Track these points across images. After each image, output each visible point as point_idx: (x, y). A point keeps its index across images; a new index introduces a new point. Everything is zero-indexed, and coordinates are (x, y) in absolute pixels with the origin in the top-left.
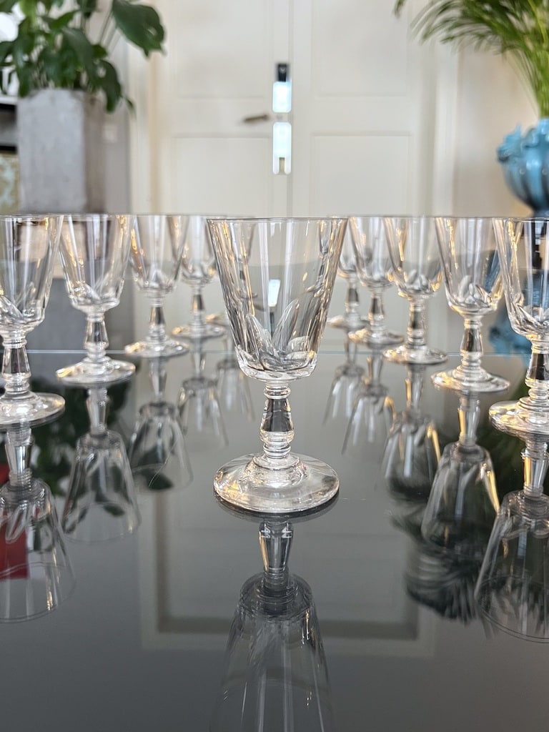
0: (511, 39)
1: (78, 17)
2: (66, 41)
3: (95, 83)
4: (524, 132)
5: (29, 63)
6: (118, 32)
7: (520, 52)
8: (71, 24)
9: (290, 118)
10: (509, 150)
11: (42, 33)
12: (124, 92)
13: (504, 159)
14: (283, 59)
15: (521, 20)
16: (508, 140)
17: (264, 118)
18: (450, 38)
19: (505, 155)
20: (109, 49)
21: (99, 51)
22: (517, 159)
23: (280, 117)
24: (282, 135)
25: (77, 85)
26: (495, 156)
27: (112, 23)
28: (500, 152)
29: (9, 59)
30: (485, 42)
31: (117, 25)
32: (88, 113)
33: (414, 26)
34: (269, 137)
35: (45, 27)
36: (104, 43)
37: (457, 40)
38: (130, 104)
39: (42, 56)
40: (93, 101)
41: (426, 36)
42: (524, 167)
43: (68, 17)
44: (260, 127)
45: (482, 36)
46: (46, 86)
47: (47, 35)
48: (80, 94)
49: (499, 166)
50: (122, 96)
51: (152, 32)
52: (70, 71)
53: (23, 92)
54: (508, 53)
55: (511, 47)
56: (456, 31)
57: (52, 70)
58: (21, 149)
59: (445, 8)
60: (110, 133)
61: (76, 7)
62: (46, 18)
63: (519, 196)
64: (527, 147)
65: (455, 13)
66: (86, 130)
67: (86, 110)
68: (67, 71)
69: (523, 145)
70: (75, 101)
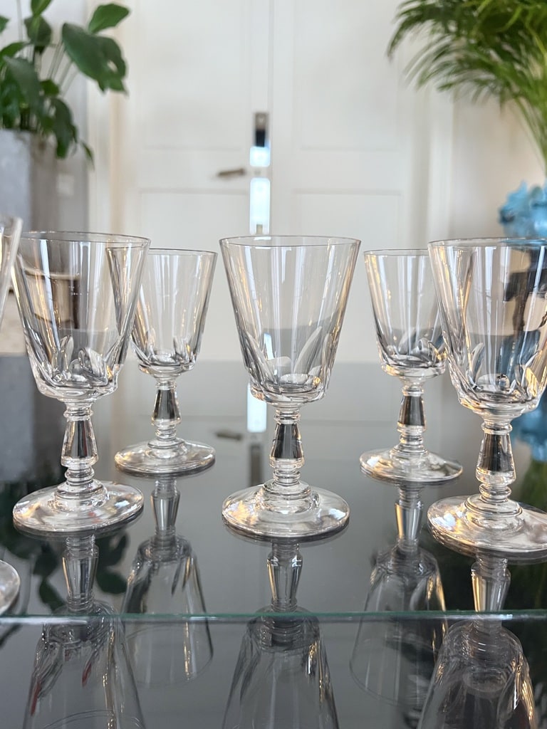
1: (28, 49)
2: (9, 74)
3: (48, 124)
4: (529, 187)
6: (74, 68)
7: (523, 101)
8: (18, 55)
9: (269, 173)
10: (515, 209)
12: (81, 136)
13: (506, 219)
14: (263, 108)
15: (526, 66)
16: (512, 198)
17: (241, 172)
18: (447, 86)
19: (508, 215)
20: (62, 88)
21: (50, 88)
22: (524, 219)
23: (258, 173)
24: (260, 191)
25: (24, 127)
26: (497, 216)
27: (66, 58)
28: (503, 212)
30: (485, 90)
31: (73, 60)
32: (35, 159)
33: (408, 71)
34: (246, 194)
36: (56, 80)
37: (453, 89)
38: (89, 153)
40: (42, 146)
41: (422, 81)
42: (531, 228)
44: (236, 183)
45: (483, 83)
48: (28, 136)
49: (500, 228)
50: (76, 141)
51: (112, 66)
52: (13, 107)
54: (512, 102)
56: (454, 78)
59: (443, 52)
60: (65, 186)
61: (25, 38)
64: (536, 205)
65: (452, 58)
66: (33, 178)
67: (33, 155)
68: (10, 108)
69: (530, 203)
70: (20, 144)
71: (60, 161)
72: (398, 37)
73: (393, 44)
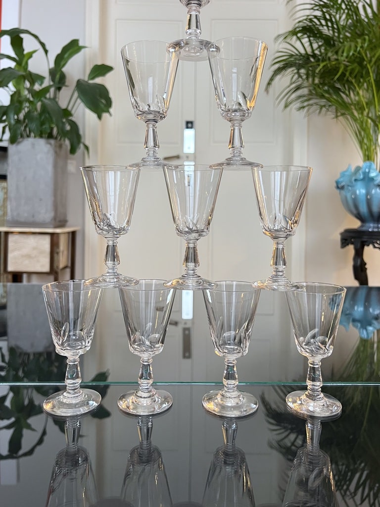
0: (343, 108)
1: (52, 90)
2: (44, 106)
3: (63, 134)
4: (353, 169)
5: (18, 121)
6: (79, 101)
7: (349, 117)
8: (48, 96)
11: (28, 100)
12: (82, 140)
13: (340, 187)
14: (190, 118)
15: (348, 96)
16: (343, 175)
17: (178, 157)
18: (302, 108)
19: (341, 185)
20: (73, 112)
21: (67, 113)
22: (350, 188)
23: (188, 157)
25: (50, 136)
26: (335, 184)
27: (76, 94)
28: (337, 183)
29: (4, 118)
30: (324, 109)
31: (79, 97)
32: (57, 154)
33: (278, 99)
35: (29, 96)
36: (69, 108)
37: (306, 109)
38: (87, 148)
39: (27, 116)
40: (60, 146)
41: (286, 106)
42: (355, 193)
43: (46, 90)
45: (322, 107)
46: (28, 136)
47: (30, 102)
48: (52, 141)
49: (338, 191)
50: (81, 143)
51: (103, 101)
52: (46, 126)
53: (13, 140)
54: (341, 118)
55: (343, 114)
56: (306, 104)
57: (33, 126)
58: (9, 177)
59: (298, 88)
60: (71, 167)
61: (51, 83)
62: (30, 90)
63: (351, 213)
64: (356, 180)
65: (305, 91)
66: (55, 166)
67: (56, 152)
68: (44, 127)
69: (353, 179)
70: (49, 146)
71: (71, 156)
72: (272, 79)
73: (269, 84)
